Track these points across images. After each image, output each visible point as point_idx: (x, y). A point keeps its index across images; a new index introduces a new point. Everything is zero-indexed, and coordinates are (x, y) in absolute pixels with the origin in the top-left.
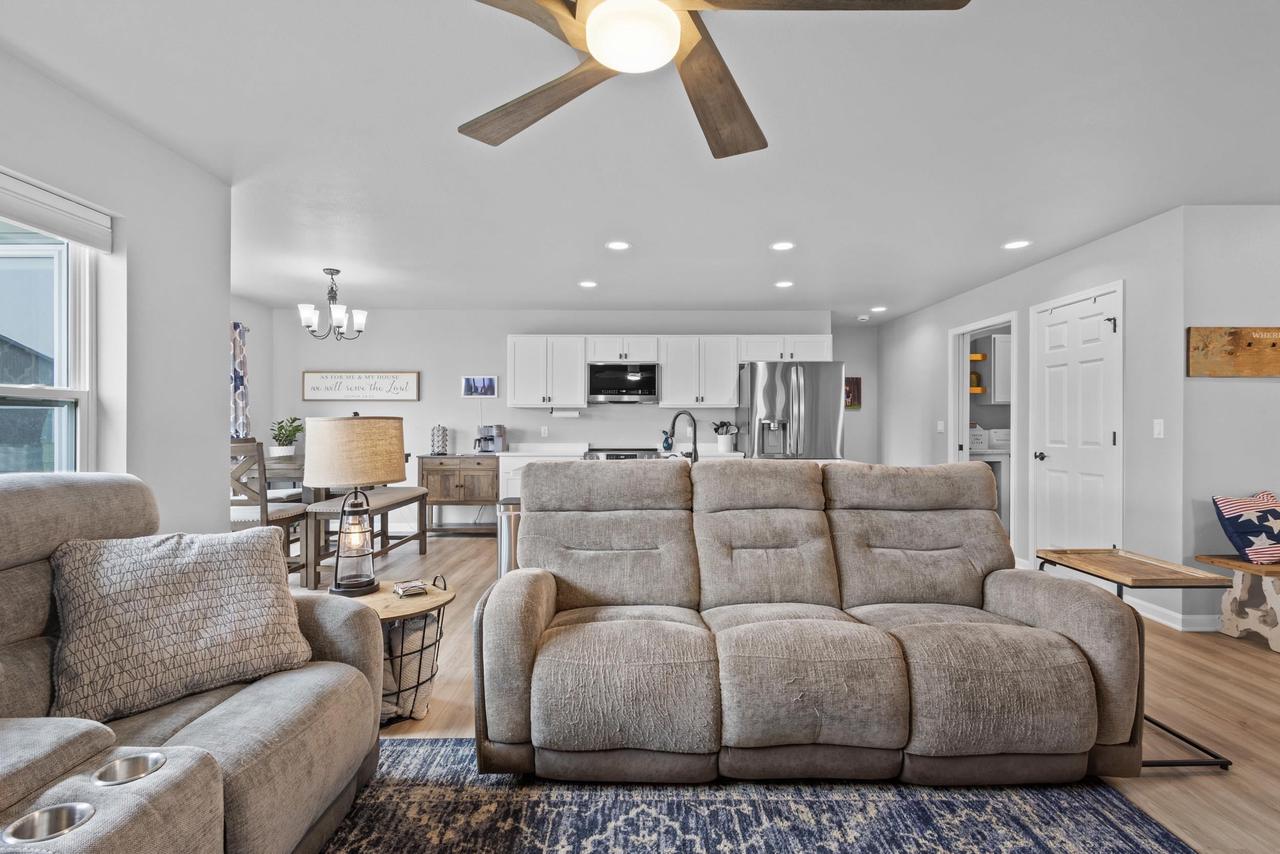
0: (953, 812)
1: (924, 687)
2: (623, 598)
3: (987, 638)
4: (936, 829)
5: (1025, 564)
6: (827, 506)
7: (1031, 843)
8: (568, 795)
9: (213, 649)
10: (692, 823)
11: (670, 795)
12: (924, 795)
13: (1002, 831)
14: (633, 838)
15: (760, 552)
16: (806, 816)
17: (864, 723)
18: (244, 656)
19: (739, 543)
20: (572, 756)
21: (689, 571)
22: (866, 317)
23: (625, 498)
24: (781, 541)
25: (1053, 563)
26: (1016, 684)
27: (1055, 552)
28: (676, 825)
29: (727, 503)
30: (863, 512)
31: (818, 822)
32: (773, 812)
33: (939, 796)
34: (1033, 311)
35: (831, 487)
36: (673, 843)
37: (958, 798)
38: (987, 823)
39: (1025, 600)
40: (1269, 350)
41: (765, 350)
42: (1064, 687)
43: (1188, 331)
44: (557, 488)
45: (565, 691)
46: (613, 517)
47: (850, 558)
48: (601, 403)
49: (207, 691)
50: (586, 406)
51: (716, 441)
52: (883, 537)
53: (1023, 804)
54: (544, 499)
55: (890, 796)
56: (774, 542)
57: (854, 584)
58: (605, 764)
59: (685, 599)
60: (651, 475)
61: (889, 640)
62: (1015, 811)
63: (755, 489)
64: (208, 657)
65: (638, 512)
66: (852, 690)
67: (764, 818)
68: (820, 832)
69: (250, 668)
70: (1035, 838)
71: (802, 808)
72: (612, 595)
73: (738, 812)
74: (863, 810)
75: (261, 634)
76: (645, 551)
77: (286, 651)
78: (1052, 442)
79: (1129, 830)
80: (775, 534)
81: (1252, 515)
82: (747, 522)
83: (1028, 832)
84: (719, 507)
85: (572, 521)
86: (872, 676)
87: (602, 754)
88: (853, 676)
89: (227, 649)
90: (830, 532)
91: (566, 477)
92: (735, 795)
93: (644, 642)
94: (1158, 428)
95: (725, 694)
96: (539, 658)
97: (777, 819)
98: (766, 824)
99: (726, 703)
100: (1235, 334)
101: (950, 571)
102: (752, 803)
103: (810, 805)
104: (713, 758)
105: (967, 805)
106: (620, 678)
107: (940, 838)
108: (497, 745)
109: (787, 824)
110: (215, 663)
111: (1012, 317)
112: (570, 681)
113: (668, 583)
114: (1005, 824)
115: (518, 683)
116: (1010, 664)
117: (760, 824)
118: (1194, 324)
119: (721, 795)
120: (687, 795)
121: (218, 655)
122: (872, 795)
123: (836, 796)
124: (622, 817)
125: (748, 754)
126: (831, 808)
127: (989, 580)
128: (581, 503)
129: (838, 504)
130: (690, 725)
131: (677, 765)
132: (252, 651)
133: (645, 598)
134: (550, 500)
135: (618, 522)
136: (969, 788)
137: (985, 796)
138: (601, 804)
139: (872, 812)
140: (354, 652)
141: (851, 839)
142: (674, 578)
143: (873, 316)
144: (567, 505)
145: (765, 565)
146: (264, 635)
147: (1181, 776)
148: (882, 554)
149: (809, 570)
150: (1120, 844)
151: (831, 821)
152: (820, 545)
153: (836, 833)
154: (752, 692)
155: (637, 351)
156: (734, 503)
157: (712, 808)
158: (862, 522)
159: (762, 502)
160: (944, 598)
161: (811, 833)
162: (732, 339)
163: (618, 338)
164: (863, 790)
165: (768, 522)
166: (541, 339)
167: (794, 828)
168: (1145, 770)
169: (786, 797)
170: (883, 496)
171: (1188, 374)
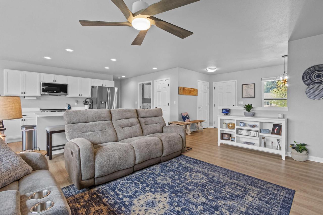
0: (168, 164)
1: (164, 145)
2: (101, 142)
3: (170, 135)
4: (168, 166)
5: (167, 125)
6: (138, 118)
7: (179, 164)
8: (104, 186)
9: (7, 171)
10: (133, 180)
11: (125, 178)
12: (163, 163)
13: (175, 164)
14: (125, 186)
15: (128, 128)
16: (150, 172)
17: (157, 153)
18: (17, 172)
19: (124, 126)
20: (105, 177)
21: (115, 134)
22: (120, 78)
23: (97, 119)
24: (132, 125)
25: (171, 124)
26: (175, 141)
27: (172, 122)
28: (131, 181)
29: (120, 118)
30: (144, 118)
31: (152, 172)
32: (145, 173)
33: (165, 163)
34: (155, 81)
35: (138, 113)
36: (133, 184)
37: (168, 162)
38: (173, 163)
39: (170, 130)
40: (187, 91)
41: (98, 83)
42: (179, 140)
43: (179, 87)
44: (78, 117)
45: (105, 161)
46: (94, 123)
47: (144, 126)
48: (47, 95)
49: (8, 185)
50: (40, 96)
51: (84, 107)
52: (148, 123)
53: (175, 160)
54: (74, 120)
55: (159, 165)
56: (131, 125)
57: (145, 132)
58: (112, 176)
59: (115, 140)
60: (102, 112)
61: (159, 138)
62: (175, 161)
63: (126, 115)
64: (7, 174)
65: (99, 122)
66: (156, 148)
67: (144, 175)
68: (154, 173)
69: (20, 175)
70: (179, 163)
71: (149, 171)
72: (98, 142)
73: (139, 175)
74: (157, 168)
75: (19, 165)
76: (103, 131)
77: (28, 169)
78: (158, 105)
79: (187, 159)
80: (131, 124)
81: (185, 116)
82: (125, 122)
83: (178, 163)
84: (119, 119)
85: (83, 125)
86: (158, 144)
87: (111, 174)
88: (156, 145)
89: (12, 171)
90: (139, 122)
91: (81, 114)
92: (137, 174)
93: (119, 147)
94: (175, 102)
95: (136, 154)
96: (96, 156)
97: (146, 174)
98: (145, 175)
99: (136, 155)
100: (183, 88)
101: (158, 127)
102: (140, 173)
103: (150, 170)
104: (133, 168)
105: (169, 162)
106: (116, 156)
107: (169, 167)
108: (84, 181)
109: (148, 174)
110: (10, 176)
111: (151, 81)
112: (105, 159)
113: (111, 137)
114: (175, 163)
115: (92, 163)
116: (174, 139)
117: (144, 176)
118: (179, 86)
119: (134, 174)
120: (128, 177)
121: (10, 173)
122: (157, 166)
123: (152, 168)
124: (119, 185)
125: (139, 165)
126: (153, 169)
127: (164, 128)
128: (85, 120)
129: (140, 117)
130: (130, 162)
131: (127, 171)
132: (19, 170)
133: (106, 141)
134: (76, 120)
135: (95, 124)
136: (168, 160)
137: (171, 161)
138: (113, 185)
139: (159, 168)
140: (44, 167)
141: (159, 172)
142: (112, 136)
143: (121, 77)
144: (81, 121)
145: (130, 130)
146: (20, 165)
147: (188, 151)
148: (148, 126)
149: (138, 130)
150: (187, 160)
151: (154, 171)
152: (138, 125)
153: (156, 172)
154: (141, 152)
155: (61, 80)
156: (122, 118)
157: (134, 177)
158: (144, 120)
159: (127, 117)
160: (158, 132)
161: (153, 174)
162: (90, 79)
163: (53, 75)
164: (155, 166)
165: (129, 121)
166: (21, 72)
167: (150, 174)
168: (186, 151)
169: (145, 171)
170: (147, 115)
171: (179, 94)
